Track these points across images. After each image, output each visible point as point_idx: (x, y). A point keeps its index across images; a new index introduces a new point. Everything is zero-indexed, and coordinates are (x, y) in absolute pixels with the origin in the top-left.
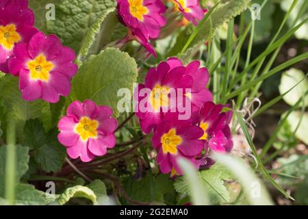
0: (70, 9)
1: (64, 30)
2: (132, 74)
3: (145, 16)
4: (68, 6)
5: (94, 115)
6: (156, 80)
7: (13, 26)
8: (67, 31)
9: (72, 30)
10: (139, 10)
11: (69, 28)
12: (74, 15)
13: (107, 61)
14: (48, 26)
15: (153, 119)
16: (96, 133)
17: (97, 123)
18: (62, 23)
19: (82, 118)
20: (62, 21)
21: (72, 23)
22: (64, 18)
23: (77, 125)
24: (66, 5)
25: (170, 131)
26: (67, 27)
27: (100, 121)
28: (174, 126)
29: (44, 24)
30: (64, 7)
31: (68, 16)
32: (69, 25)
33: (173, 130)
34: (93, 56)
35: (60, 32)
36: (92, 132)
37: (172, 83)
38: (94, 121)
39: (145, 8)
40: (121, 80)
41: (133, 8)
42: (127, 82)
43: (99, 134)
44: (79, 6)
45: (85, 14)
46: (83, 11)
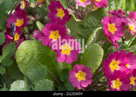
0: (87, 26)
1: (84, 34)
2: (101, 55)
3: (115, 32)
4: (87, 24)
5: (84, 70)
6: (113, 58)
7: (57, 31)
8: (86, 34)
9: (88, 34)
10: (113, 29)
11: (87, 33)
12: (89, 28)
13: (94, 49)
14: (78, 32)
15: (111, 74)
16: (85, 78)
17: (85, 74)
18: (84, 31)
19: (79, 71)
20: (84, 30)
21: (88, 31)
22: (85, 29)
23: (77, 74)
24: (86, 24)
25: (117, 80)
26: (86, 33)
27: (87, 73)
28: (119, 78)
29: (77, 31)
30: (85, 25)
31: (86, 29)
32: (87, 32)
33: (118, 79)
34: (91, 46)
35: (83, 34)
36: (83, 77)
37: (120, 60)
38: (84, 73)
39: (115, 28)
40: (96, 57)
41: (110, 28)
42: (98, 58)
43: (86, 78)
44: (91, 25)
45: (93, 28)
46: (92, 27)
